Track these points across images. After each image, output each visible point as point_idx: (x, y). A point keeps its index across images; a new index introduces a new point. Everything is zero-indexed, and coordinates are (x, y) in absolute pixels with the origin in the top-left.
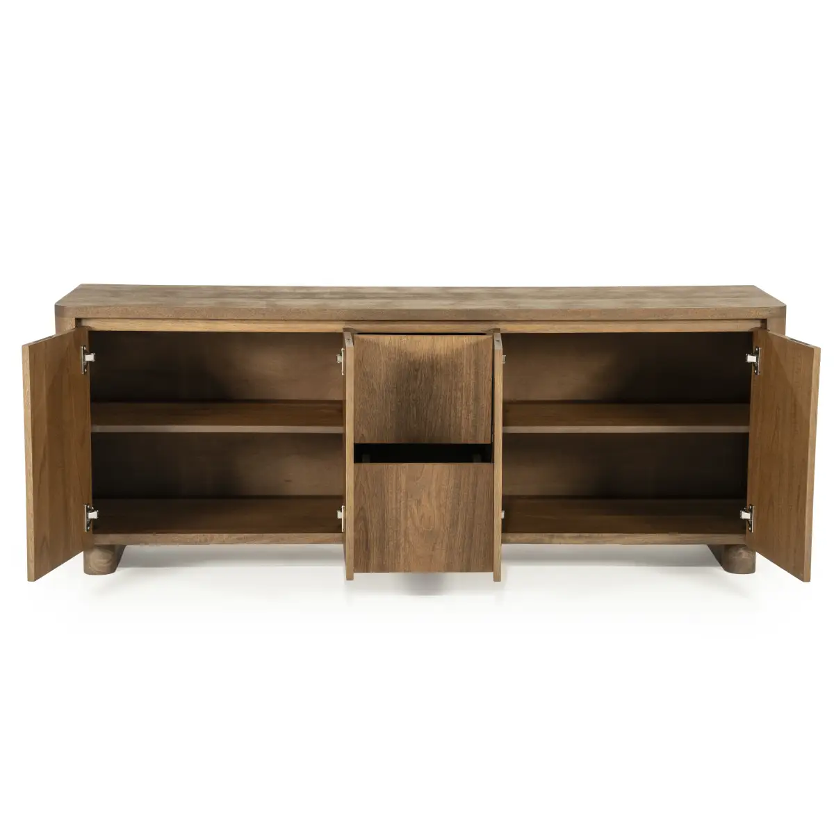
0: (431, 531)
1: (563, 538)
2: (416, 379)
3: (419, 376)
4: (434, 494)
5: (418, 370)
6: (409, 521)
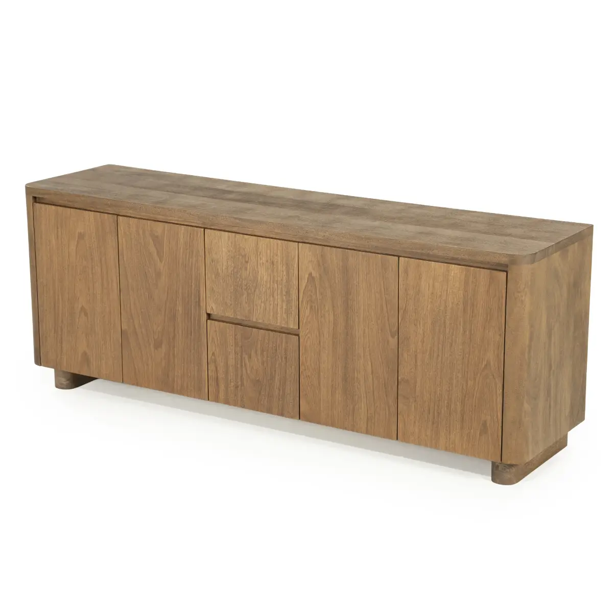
2: (246, 269)
3: (248, 267)
4: (259, 352)
5: (247, 262)
6: (244, 369)
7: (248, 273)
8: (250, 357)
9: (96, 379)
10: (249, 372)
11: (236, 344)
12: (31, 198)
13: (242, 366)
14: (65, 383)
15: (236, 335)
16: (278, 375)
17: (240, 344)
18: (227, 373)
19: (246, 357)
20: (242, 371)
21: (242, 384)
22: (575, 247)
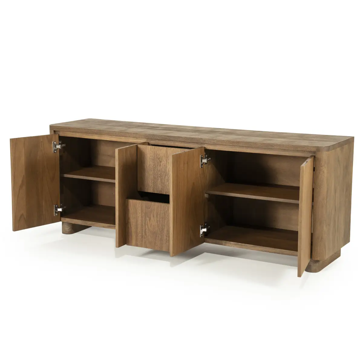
0: (155, 232)
1: (231, 244)
2: (160, 166)
3: (162, 165)
4: (155, 216)
5: (161, 162)
6: (147, 226)
7: (161, 167)
8: (150, 219)
9: (90, 227)
10: (149, 227)
11: (142, 211)
12: (53, 131)
13: (145, 223)
14: (68, 231)
15: (142, 207)
16: (166, 228)
17: (144, 211)
18: (137, 228)
19: (148, 219)
20: (145, 227)
21: (146, 234)
22: (346, 147)
